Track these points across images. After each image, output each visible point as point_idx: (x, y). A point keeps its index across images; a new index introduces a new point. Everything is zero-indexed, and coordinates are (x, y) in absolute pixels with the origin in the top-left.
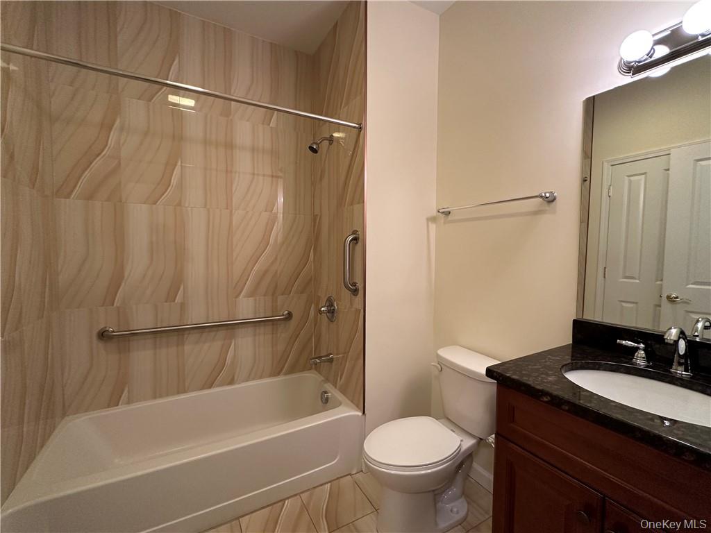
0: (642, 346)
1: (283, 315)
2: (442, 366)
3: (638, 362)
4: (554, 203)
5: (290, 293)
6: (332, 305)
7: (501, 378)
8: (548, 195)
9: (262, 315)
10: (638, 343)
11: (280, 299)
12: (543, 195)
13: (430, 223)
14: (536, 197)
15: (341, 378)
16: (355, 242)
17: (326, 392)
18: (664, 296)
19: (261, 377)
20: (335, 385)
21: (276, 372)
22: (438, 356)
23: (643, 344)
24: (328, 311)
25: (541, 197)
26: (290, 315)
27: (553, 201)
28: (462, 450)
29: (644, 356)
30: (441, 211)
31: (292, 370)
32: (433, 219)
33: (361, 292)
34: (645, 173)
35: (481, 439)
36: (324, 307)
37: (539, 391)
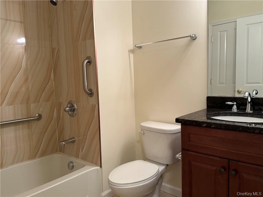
0: (235, 103)
1: (35, 117)
2: (144, 131)
3: (234, 110)
4: (196, 40)
5: (39, 102)
6: (73, 106)
7: (183, 121)
8: (193, 36)
9: (20, 118)
10: (233, 102)
11: (32, 106)
12: (192, 35)
13: (130, 54)
14: (189, 36)
15: (82, 151)
16: (89, 64)
17: (72, 162)
18: (236, 91)
19: (22, 161)
20: (77, 157)
21: (33, 156)
22: (142, 126)
23: (236, 102)
24: (71, 110)
25: (191, 36)
26: (40, 117)
27: (195, 39)
28: (160, 171)
29: (236, 107)
30: (137, 46)
31: (43, 154)
32: (132, 51)
33: (95, 94)
34: (227, 31)
35: (167, 165)
36: (67, 107)
37: (201, 122)
